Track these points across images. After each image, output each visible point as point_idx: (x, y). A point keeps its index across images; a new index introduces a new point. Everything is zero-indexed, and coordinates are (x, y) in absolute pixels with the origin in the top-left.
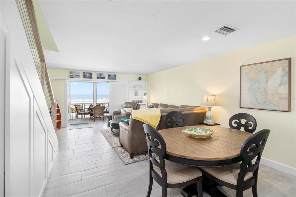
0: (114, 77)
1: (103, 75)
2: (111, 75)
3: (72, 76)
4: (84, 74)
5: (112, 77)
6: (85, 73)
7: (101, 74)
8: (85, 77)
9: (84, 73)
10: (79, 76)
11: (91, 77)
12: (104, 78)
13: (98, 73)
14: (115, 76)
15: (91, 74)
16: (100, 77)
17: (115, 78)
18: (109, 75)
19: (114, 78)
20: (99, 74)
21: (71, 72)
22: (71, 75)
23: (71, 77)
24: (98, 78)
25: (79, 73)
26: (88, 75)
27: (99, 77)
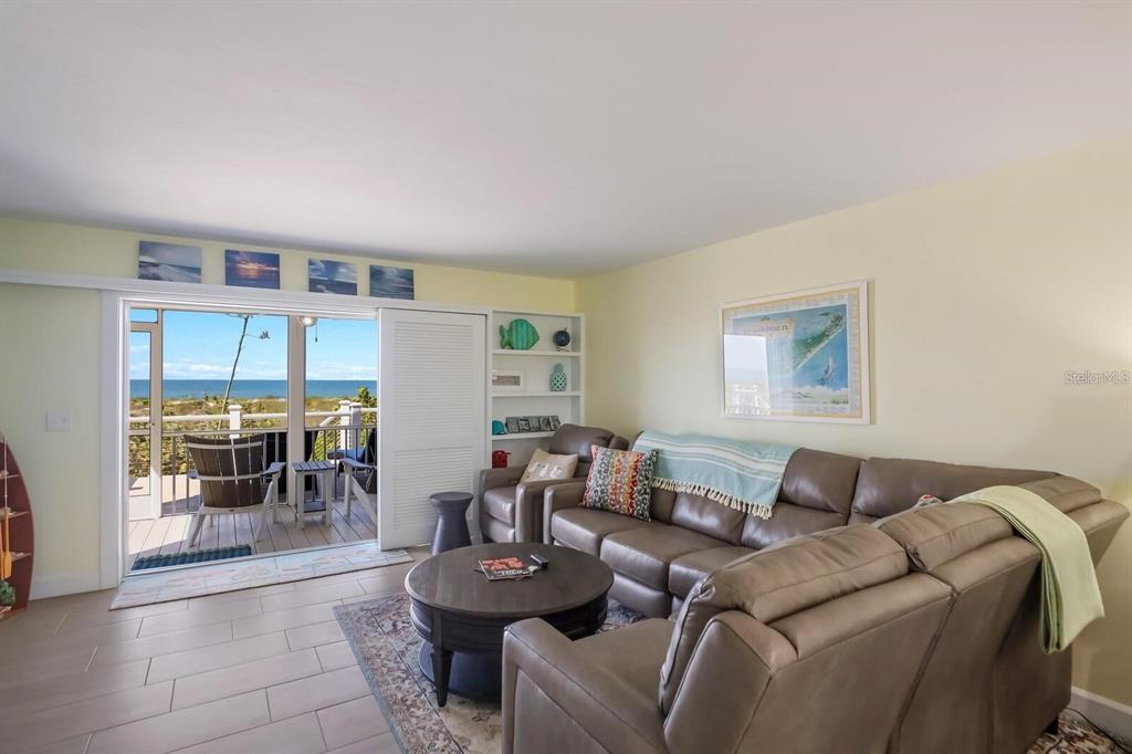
0: (401, 282)
1: (342, 270)
2: (388, 275)
3: (153, 270)
4: (228, 259)
5: (390, 281)
6: (237, 253)
7: (332, 266)
8: (233, 277)
9: (230, 256)
10: (198, 271)
11: (270, 279)
12: (350, 289)
13: (319, 257)
14: (408, 277)
15: (274, 260)
16: (328, 279)
17: (412, 290)
18: (376, 274)
19: (404, 286)
20: (322, 266)
21: (144, 248)
22: (142, 265)
23: (142, 277)
24: (314, 286)
25: (199, 250)
26: (252, 268)
27: (320, 282)
